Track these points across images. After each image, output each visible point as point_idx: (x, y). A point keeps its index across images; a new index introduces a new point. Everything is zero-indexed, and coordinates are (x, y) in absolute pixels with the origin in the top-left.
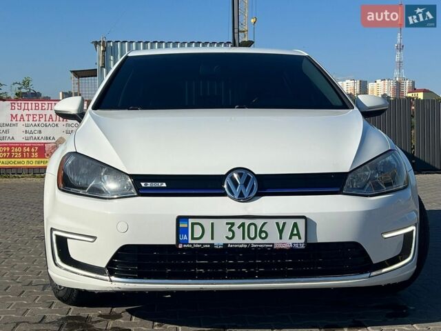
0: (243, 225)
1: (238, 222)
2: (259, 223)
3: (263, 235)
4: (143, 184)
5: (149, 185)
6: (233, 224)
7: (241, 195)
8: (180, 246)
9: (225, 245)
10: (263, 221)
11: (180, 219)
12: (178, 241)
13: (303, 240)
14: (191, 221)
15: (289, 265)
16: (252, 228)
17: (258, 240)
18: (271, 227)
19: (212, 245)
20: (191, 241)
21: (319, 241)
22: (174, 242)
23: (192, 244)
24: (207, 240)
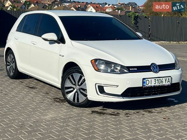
0: (158, 80)
1: (157, 79)
2: (161, 79)
3: (162, 82)
4: (130, 69)
5: (132, 69)
6: (156, 80)
7: (156, 71)
8: (144, 87)
9: (154, 86)
10: (162, 78)
11: (144, 79)
12: (143, 85)
13: (170, 83)
14: (146, 79)
15: (166, 90)
16: (160, 80)
17: (161, 84)
18: (164, 80)
19: (151, 86)
20: (146, 85)
21: (173, 83)
22: (142, 86)
23: (147, 86)
24: (150, 85)
